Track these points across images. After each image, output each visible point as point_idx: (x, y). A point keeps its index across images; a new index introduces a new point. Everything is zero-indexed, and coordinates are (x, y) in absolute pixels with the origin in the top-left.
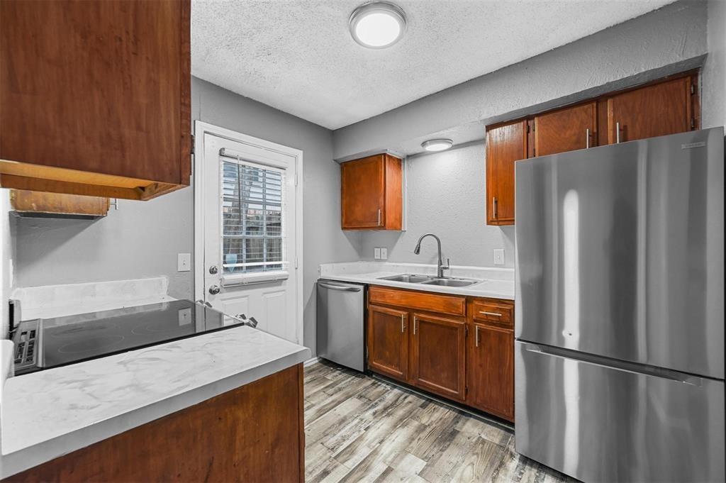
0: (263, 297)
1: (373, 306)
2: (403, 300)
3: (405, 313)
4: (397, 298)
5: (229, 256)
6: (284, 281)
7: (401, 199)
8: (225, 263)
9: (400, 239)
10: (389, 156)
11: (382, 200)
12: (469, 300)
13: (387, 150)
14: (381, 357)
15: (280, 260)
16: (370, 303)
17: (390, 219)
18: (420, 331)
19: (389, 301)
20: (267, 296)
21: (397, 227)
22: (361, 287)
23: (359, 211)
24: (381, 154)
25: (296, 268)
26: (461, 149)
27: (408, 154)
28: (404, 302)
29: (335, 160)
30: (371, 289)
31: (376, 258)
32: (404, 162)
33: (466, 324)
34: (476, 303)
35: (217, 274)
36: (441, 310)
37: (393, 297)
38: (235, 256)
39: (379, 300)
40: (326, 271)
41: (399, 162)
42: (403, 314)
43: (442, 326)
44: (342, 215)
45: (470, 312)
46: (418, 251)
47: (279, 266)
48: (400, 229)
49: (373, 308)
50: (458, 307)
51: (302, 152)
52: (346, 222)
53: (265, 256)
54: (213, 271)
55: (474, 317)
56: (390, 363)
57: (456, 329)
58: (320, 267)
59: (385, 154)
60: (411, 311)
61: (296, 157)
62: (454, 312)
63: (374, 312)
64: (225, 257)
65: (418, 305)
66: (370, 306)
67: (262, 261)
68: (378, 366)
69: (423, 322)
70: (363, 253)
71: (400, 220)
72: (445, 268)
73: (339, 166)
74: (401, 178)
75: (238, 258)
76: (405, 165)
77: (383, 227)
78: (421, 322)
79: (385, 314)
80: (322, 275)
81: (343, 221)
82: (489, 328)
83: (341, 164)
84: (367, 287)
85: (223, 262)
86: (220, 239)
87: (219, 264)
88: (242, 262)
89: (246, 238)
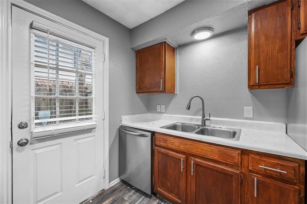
0: (75, 143)
1: (158, 148)
2: (181, 146)
3: (184, 156)
4: (177, 144)
5: (41, 113)
6: (94, 130)
7: (175, 74)
8: (36, 119)
9: (173, 99)
10: (167, 44)
11: (163, 73)
12: (244, 152)
13: (166, 39)
14: (163, 186)
15: (91, 114)
16: (156, 145)
17: (168, 86)
18: (196, 171)
19: (170, 146)
20: (79, 141)
21: (172, 91)
22: (149, 134)
23: (147, 81)
24: (162, 43)
25: (104, 120)
26: (218, 38)
27: (180, 44)
28: (182, 148)
29: (131, 48)
30: (157, 135)
31: (158, 111)
32: (176, 50)
33: (241, 172)
34: (253, 156)
35: (28, 129)
36: (216, 158)
37: (173, 143)
38: (48, 112)
39: (162, 144)
40: (126, 120)
41: (173, 50)
42: (182, 157)
43: (217, 171)
44: (137, 84)
45: (245, 163)
46: (189, 108)
47: (91, 118)
48: (174, 93)
49: (158, 149)
50: (233, 158)
51: (108, 39)
52: (139, 89)
53: (77, 111)
54: (22, 126)
55: (250, 168)
56: (171, 192)
57: (231, 176)
58: (121, 118)
59: (165, 42)
60: (188, 155)
61: (104, 42)
62: (229, 161)
63: (158, 152)
64: (37, 114)
65: (194, 151)
66: (156, 147)
67: (75, 115)
68: (161, 192)
69: (199, 165)
70: (150, 108)
71: (173, 87)
72: (208, 120)
73: (134, 53)
74: (174, 60)
75: (51, 114)
76: (177, 52)
77: (164, 91)
78: (197, 165)
79: (167, 155)
80: (123, 123)
81: (137, 88)
82: (268, 180)
83: (136, 52)
84: (153, 133)
85: (34, 118)
86: (31, 98)
87: (30, 120)
88: (55, 117)
89: (60, 98)
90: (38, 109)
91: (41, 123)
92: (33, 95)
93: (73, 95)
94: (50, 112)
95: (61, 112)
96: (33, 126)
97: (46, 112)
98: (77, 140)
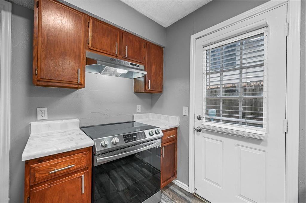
0: (236, 148)
5: (210, 111)
8: (207, 114)
25: (286, 133)
35: (202, 121)
67: (238, 117)
75: (217, 113)
85: (205, 114)
86: (203, 99)
87: (202, 115)
88: (219, 116)
89: (223, 98)
90: (208, 107)
91: (210, 118)
92: (205, 96)
93: (236, 95)
94: (216, 111)
95: (223, 112)
96: (204, 120)
97: (213, 110)
98: (238, 145)
